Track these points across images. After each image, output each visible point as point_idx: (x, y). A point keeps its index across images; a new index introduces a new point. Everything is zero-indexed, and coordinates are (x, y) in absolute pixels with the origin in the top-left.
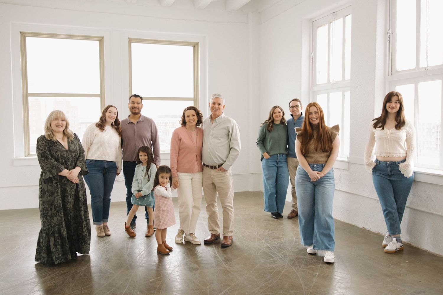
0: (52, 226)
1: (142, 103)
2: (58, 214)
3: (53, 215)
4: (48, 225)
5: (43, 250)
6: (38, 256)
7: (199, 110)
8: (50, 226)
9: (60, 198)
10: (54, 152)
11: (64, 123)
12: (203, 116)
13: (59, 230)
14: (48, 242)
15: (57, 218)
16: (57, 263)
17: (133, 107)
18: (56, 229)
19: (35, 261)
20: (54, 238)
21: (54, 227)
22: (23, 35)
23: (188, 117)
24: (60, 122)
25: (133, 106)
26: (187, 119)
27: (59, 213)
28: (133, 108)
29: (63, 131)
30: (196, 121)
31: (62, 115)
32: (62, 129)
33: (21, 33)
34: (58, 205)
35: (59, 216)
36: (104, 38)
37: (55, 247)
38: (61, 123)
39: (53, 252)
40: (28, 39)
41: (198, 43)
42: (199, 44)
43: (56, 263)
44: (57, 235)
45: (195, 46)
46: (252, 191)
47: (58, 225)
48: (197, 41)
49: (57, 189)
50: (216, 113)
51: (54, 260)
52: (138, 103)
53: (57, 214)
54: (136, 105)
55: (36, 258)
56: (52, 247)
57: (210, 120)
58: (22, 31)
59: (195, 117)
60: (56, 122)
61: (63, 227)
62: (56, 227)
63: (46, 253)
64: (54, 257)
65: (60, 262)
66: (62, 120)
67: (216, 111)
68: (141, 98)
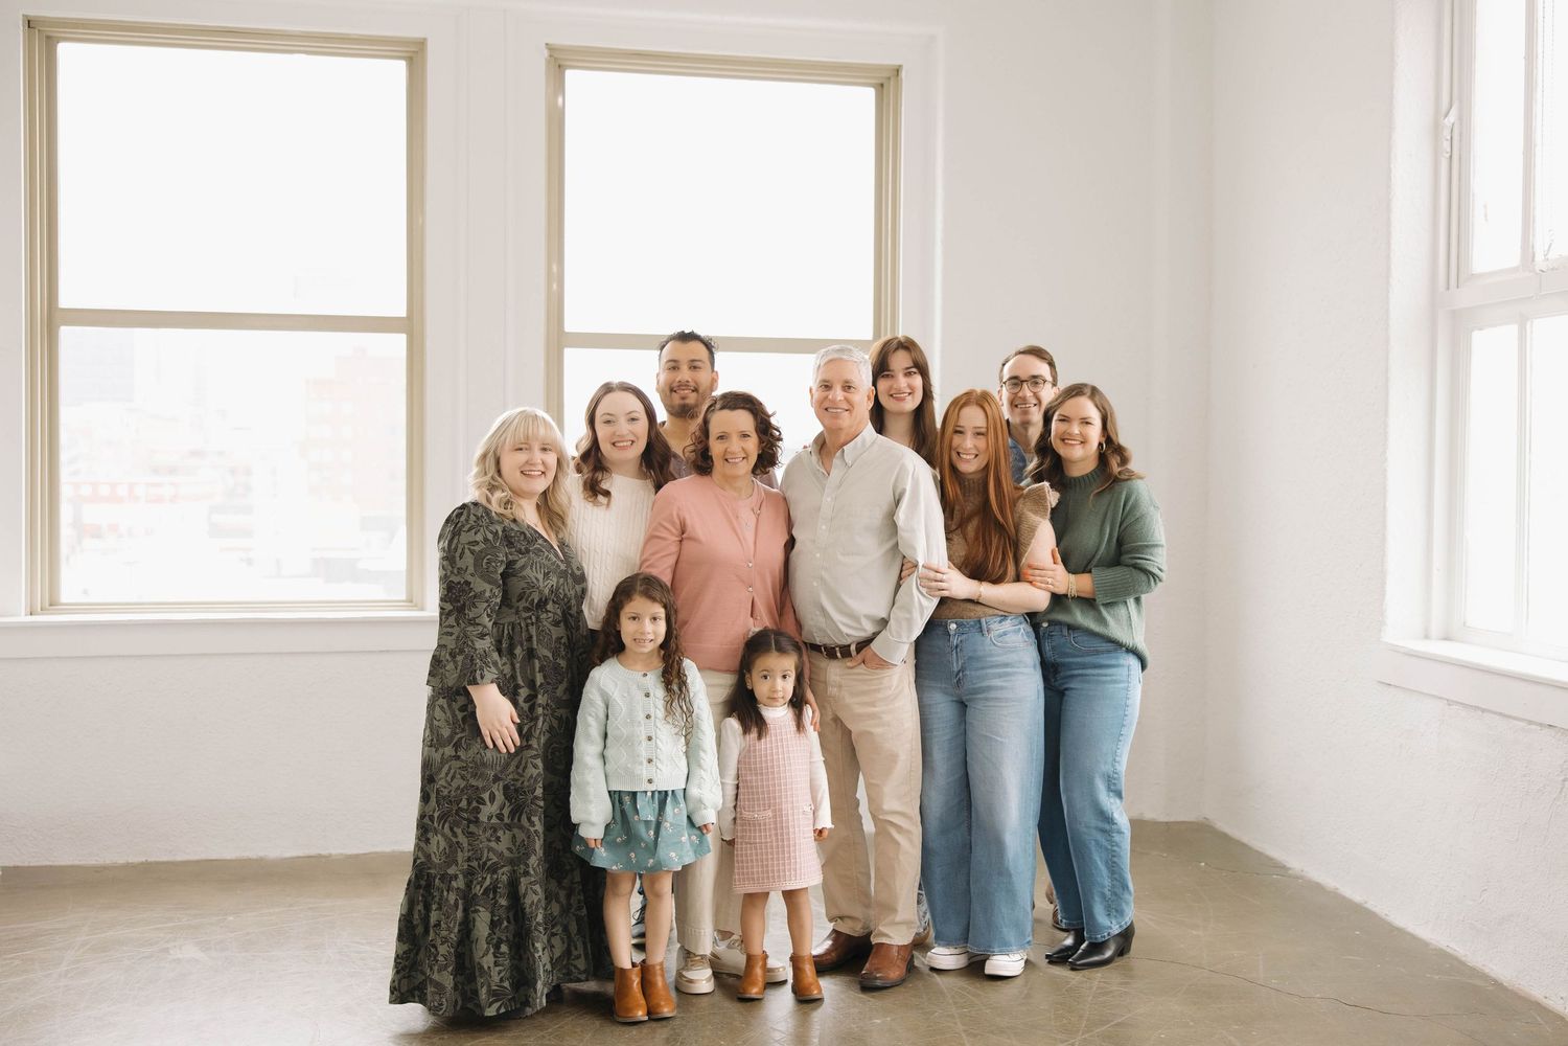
0: (485, 863)
1: (716, 369)
2: (519, 820)
3: (494, 820)
4: (469, 859)
5: (440, 958)
6: (405, 981)
7: (770, 413)
8: (475, 864)
9: (535, 757)
10: (541, 577)
11: (551, 459)
12: (783, 436)
13: (513, 884)
14: (467, 928)
15: (514, 836)
16: (491, 1012)
17: (675, 384)
18: (503, 875)
19: (391, 1002)
20: (493, 914)
21: (494, 869)
22: (43, 36)
23: (721, 438)
24: (538, 456)
25: (674, 381)
26: (716, 448)
27: (524, 817)
28: (672, 390)
29: (545, 493)
30: (753, 459)
31: (542, 431)
32: (541, 485)
33: (30, 23)
34: (526, 783)
35: (521, 828)
36: (430, 47)
37: (492, 950)
38: (539, 461)
39: (482, 967)
40: (66, 51)
41: (897, 71)
42: (903, 74)
43: (489, 1015)
44: (503, 902)
45: (882, 85)
46: (1163, 818)
47: (512, 862)
48: (896, 62)
49: (532, 720)
50: (840, 422)
51: (483, 1003)
52: (695, 367)
53: (516, 821)
54: (685, 374)
55: (393, 990)
56: (481, 947)
57: (814, 458)
58: (32, 13)
59: (752, 446)
60: (522, 457)
61: (526, 873)
62: (505, 869)
63: (450, 969)
64: (485, 987)
65: (503, 1010)
66: (544, 450)
67: (836, 416)
68: (708, 345)
